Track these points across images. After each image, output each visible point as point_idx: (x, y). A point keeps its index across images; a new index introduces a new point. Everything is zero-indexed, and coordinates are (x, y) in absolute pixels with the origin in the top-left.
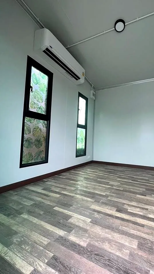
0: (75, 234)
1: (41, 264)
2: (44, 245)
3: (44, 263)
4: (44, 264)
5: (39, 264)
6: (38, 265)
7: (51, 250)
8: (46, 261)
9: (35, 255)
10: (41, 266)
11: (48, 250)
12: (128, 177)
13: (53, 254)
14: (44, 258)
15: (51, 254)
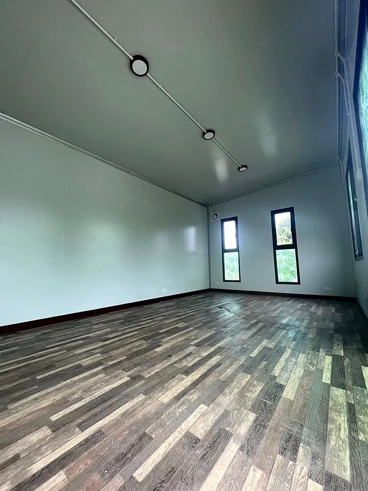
0: (233, 426)
1: (298, 469)
2: (265, 475)
3: (295, 465)
4: (297, 465)
5: (300, 474)
6: (302, 475)
7: (272, 460)
8: (291, 463)
9: (287, 485)
10: (302, 469)
11: (272, 466)
12: (81, 342)
13: (276, 455)
14: (288, 467)
15: (277, 459)
